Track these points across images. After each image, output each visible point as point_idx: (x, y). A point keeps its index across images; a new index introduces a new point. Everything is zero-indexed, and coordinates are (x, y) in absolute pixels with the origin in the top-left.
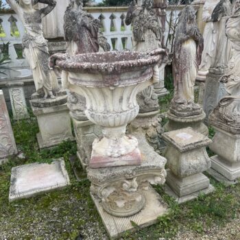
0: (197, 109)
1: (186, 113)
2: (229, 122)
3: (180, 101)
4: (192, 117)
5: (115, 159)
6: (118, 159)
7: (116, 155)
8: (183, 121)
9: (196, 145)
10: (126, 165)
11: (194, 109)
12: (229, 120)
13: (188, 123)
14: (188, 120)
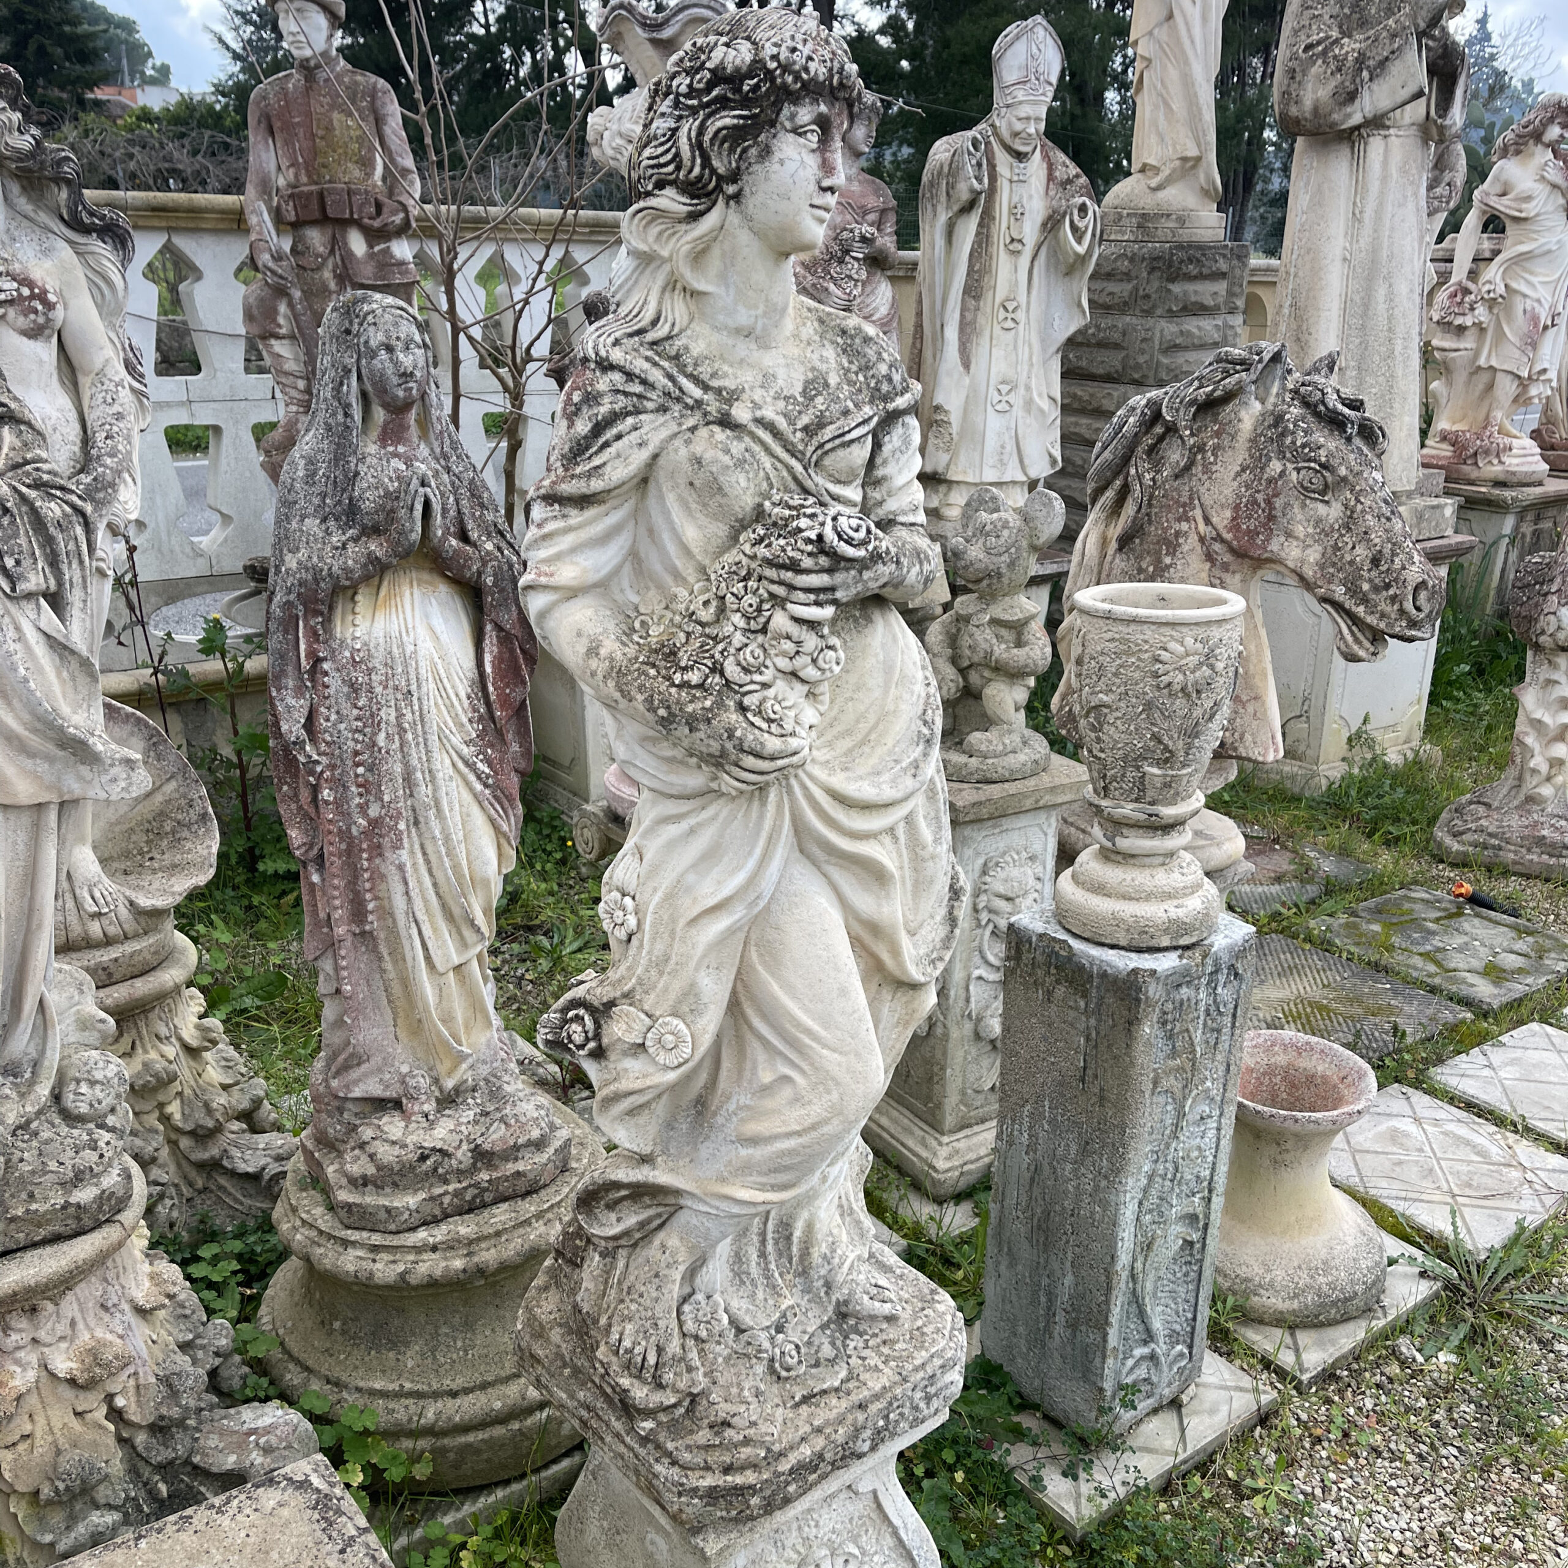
0: (513, 1152)
1: (410, 1200)
3: (373, 1088)
4: (465, 1227)
8: (385, 1270)
11: (482, 1156)
13: (434, 1286)
14: (430, 1266)
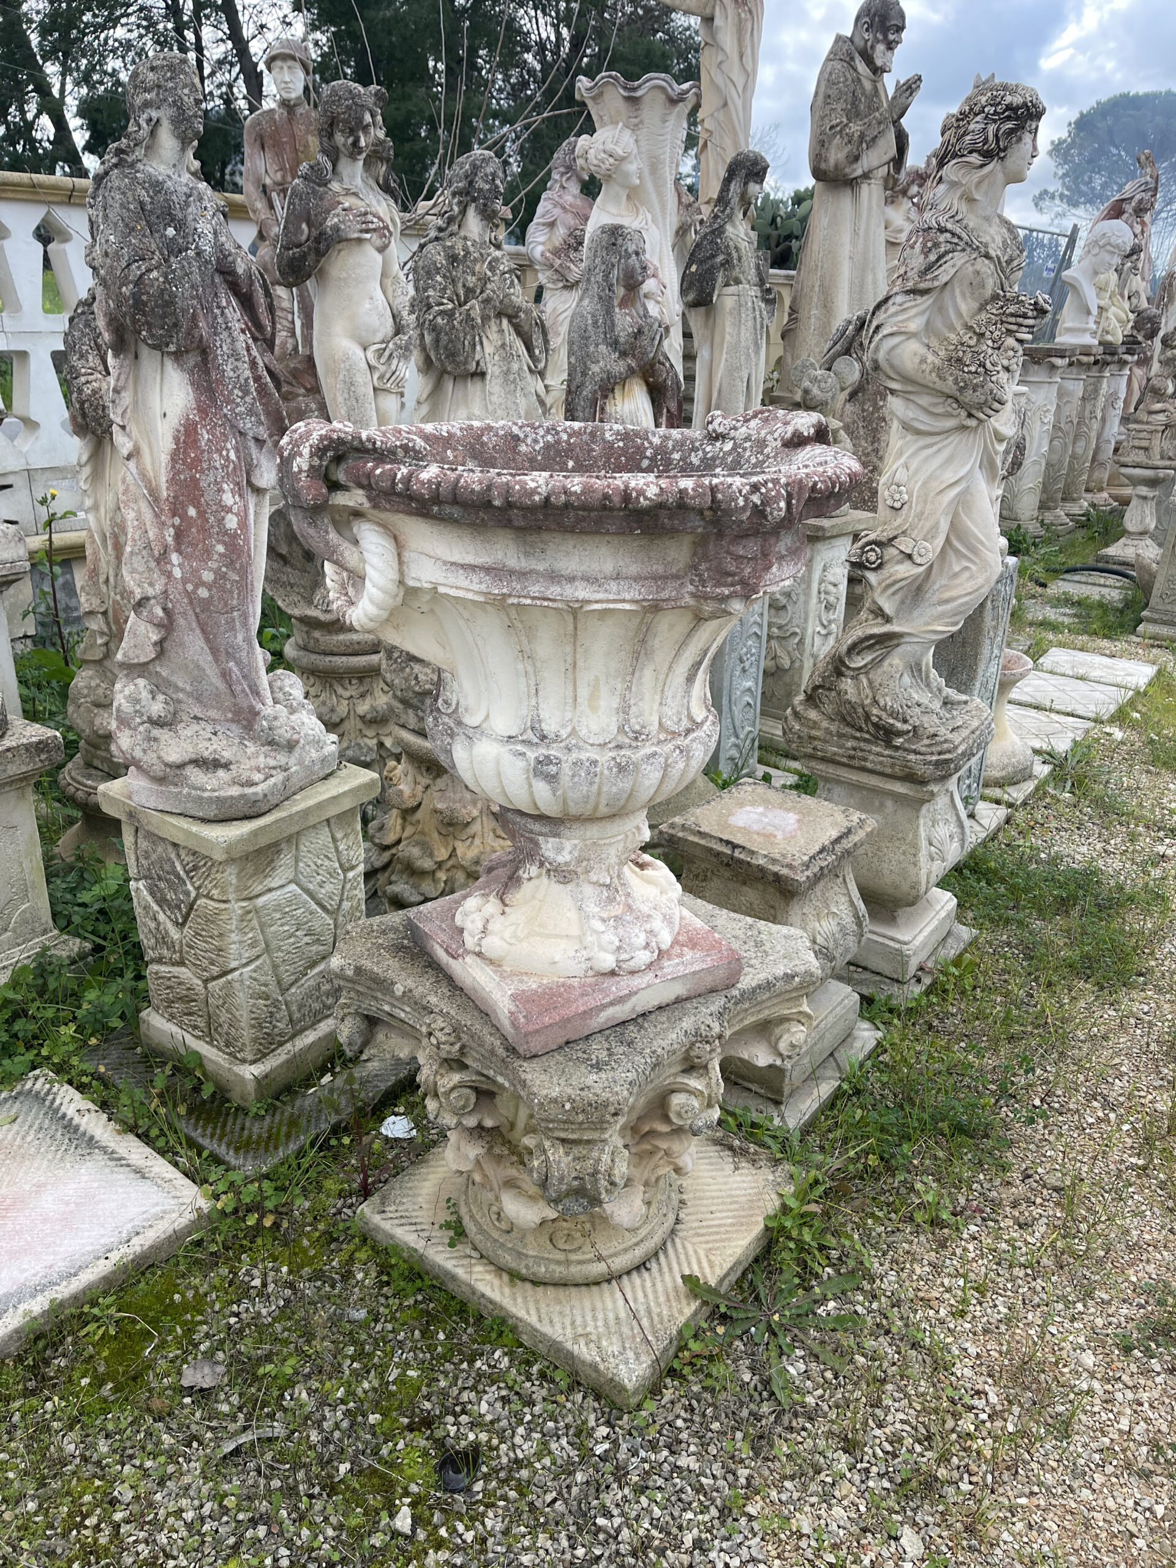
2: (900, 734)
5: (638, 982)
6: (649, 977)
7: (643, 957)
9: (838, 848)
10: (678, 1001)
12: (899, 725)
